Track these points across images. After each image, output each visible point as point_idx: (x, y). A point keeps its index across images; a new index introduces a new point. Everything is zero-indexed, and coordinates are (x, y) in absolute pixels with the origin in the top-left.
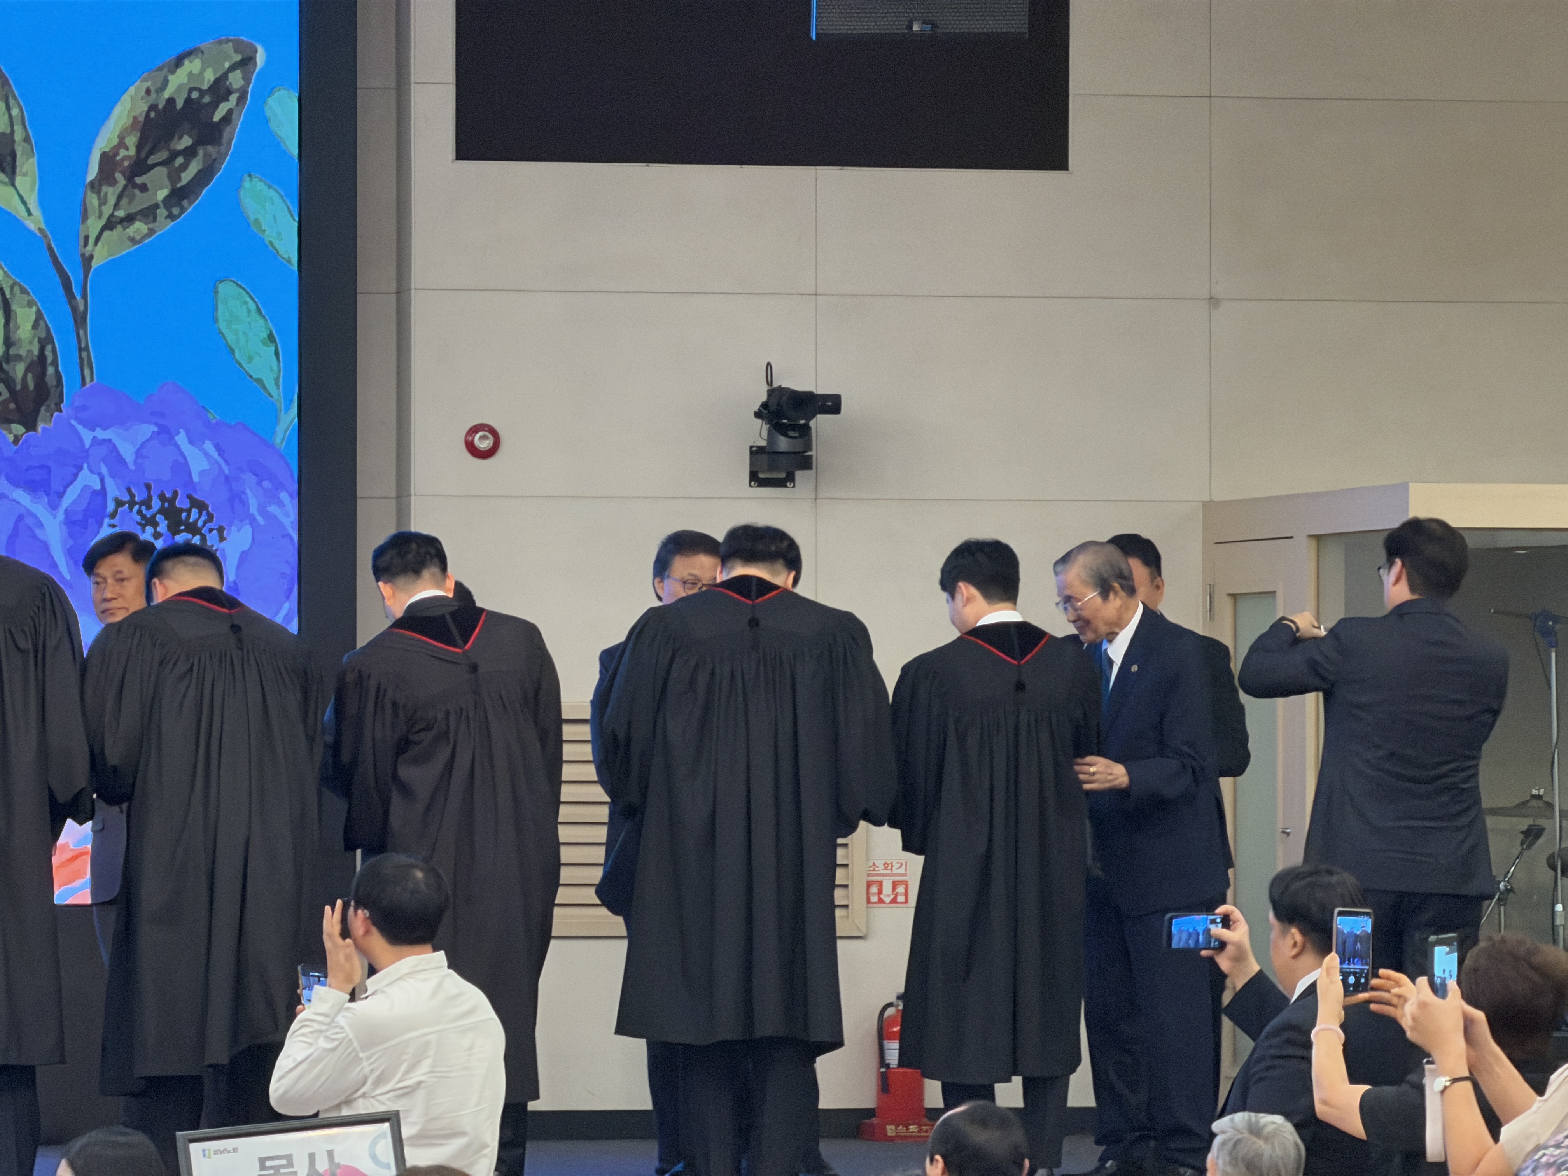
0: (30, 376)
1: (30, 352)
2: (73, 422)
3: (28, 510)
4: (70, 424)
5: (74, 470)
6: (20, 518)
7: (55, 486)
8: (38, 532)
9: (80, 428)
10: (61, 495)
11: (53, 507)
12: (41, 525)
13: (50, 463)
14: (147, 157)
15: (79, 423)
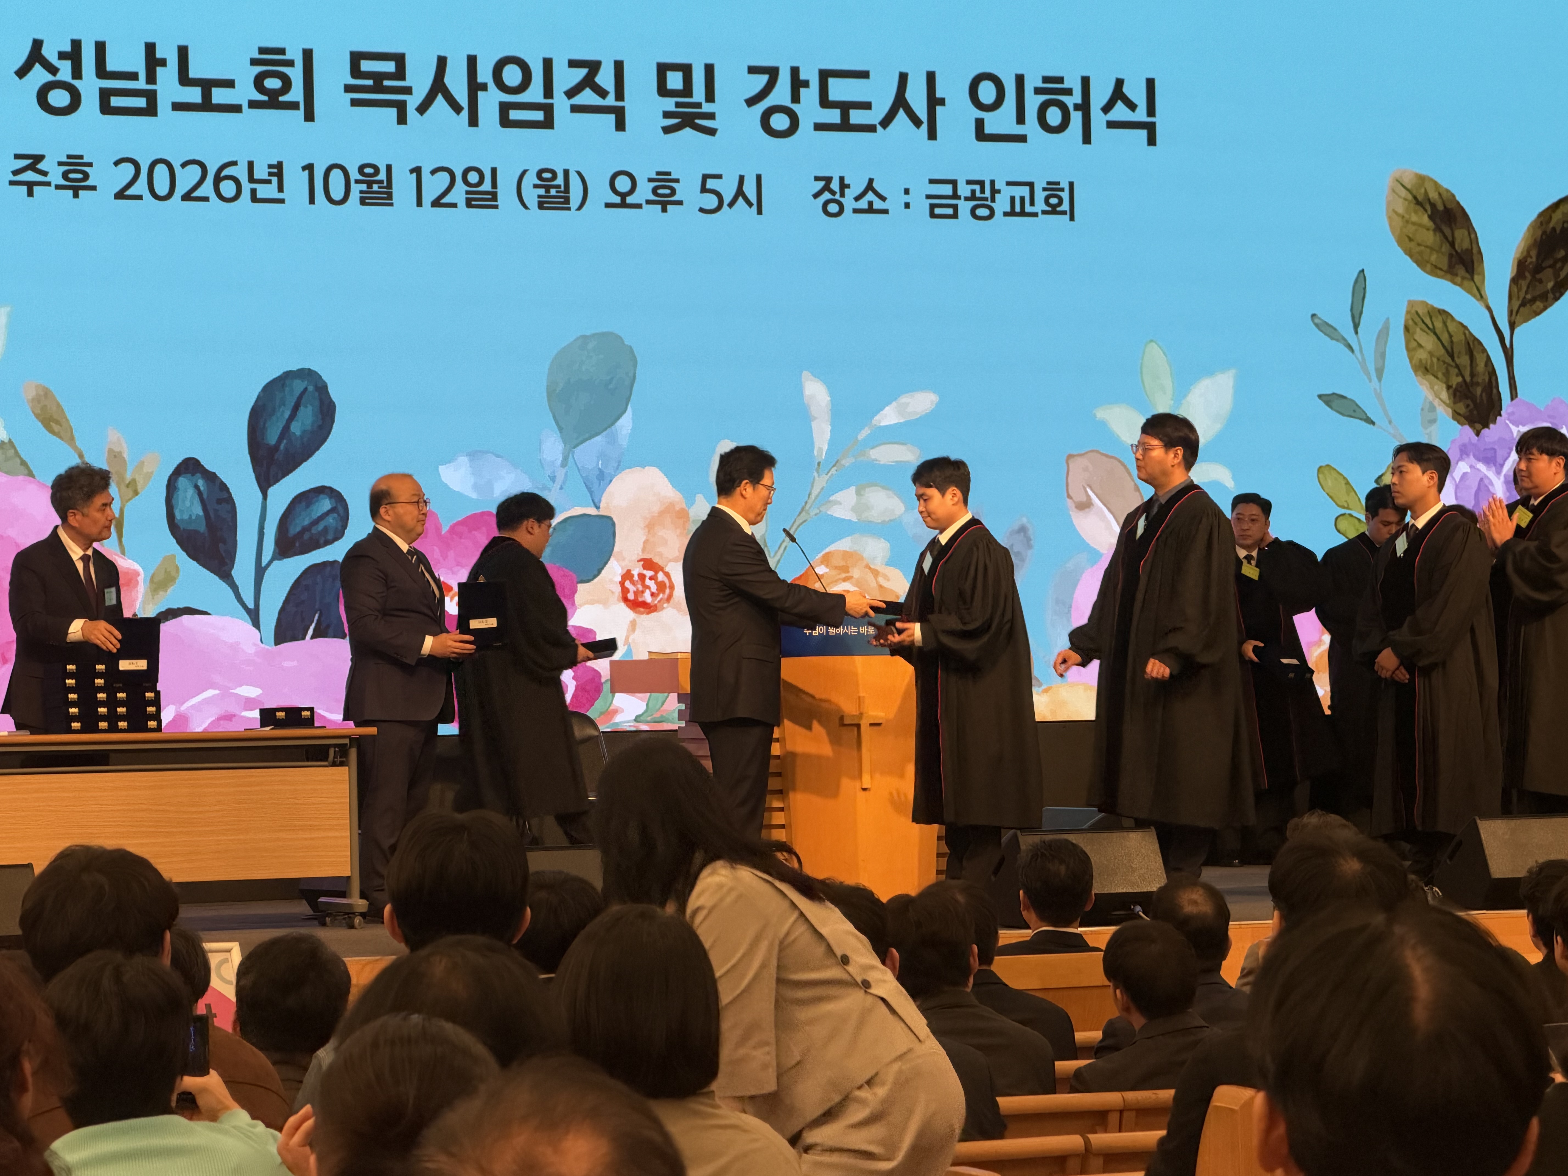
0: (1484, 395)
1: (1484, 380)
2: (1507, 422)
3: (1485, 474)
4: (1505, 422)
5: (1509, 451)
6: (1481, 480)
7: (1499, 460)
8: (1490, 487)
9: (1511, 425)
10: (1502, 466)
11: (1498, 473)
12: (1492, 484)
13: (1496, 447)
14: (1542, 262)
15: (1511, 422)
